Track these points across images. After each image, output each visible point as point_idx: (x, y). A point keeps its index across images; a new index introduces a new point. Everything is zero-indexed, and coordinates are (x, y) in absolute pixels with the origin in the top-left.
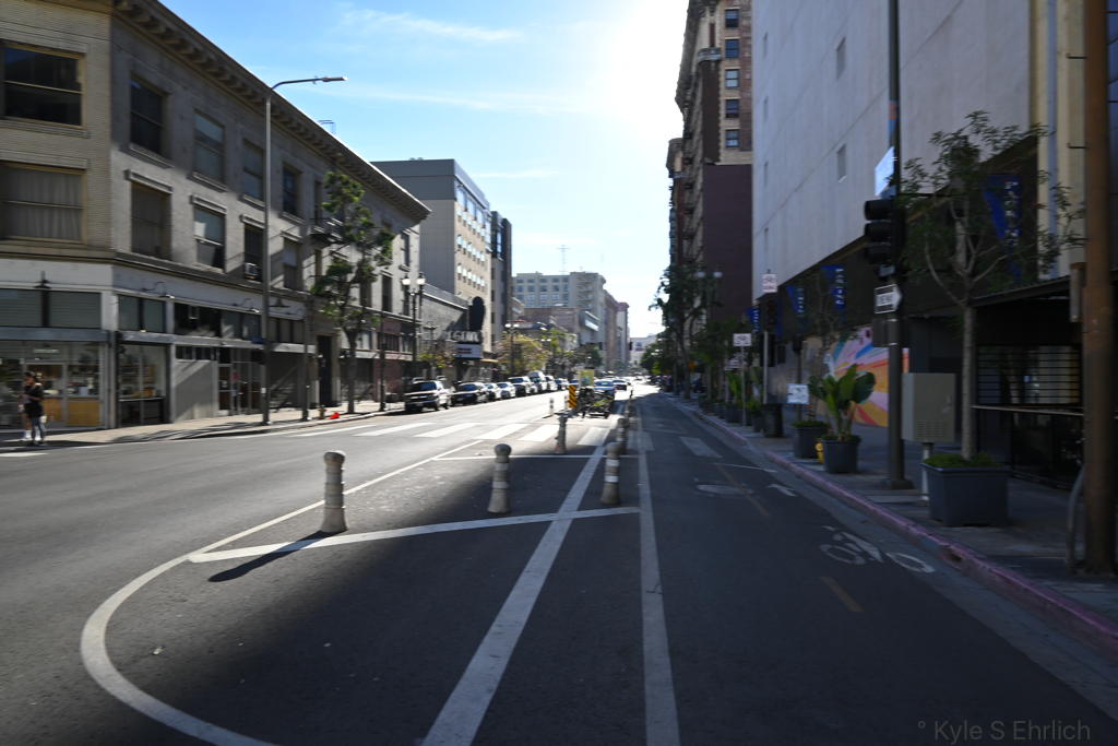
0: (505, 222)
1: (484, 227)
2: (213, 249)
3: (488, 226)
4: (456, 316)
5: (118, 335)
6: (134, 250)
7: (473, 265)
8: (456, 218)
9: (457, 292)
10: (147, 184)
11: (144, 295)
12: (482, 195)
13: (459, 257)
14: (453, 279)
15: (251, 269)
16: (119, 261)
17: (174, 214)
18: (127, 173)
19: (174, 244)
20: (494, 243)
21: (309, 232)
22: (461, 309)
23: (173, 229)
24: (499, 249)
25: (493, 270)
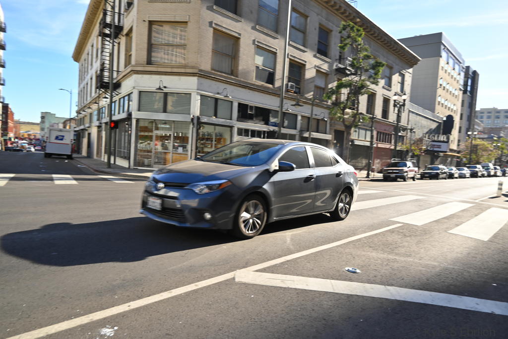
0: (475, 72)
1: (459, 74)
2: (268, 73)
3: (463, 74)
4: (434, 126)
5: (198, 118)
6: (212, 69)
7: (449, 97)
8: (440, 68)
9: (436, 112)
10: (224, 30)
11: (218, 96)
12: (460, 55)
13: (440, 91)
14: (435, 104)
15: (292, 87)
16: (202, 75)
17: (241, 50)
18: (211, 23)
19: (240, 68)
20: (466, 85)
21: (335, 67)
22: (438, 122)
23: (240, 58)
24: (469, 88)
25: (463, 101)
